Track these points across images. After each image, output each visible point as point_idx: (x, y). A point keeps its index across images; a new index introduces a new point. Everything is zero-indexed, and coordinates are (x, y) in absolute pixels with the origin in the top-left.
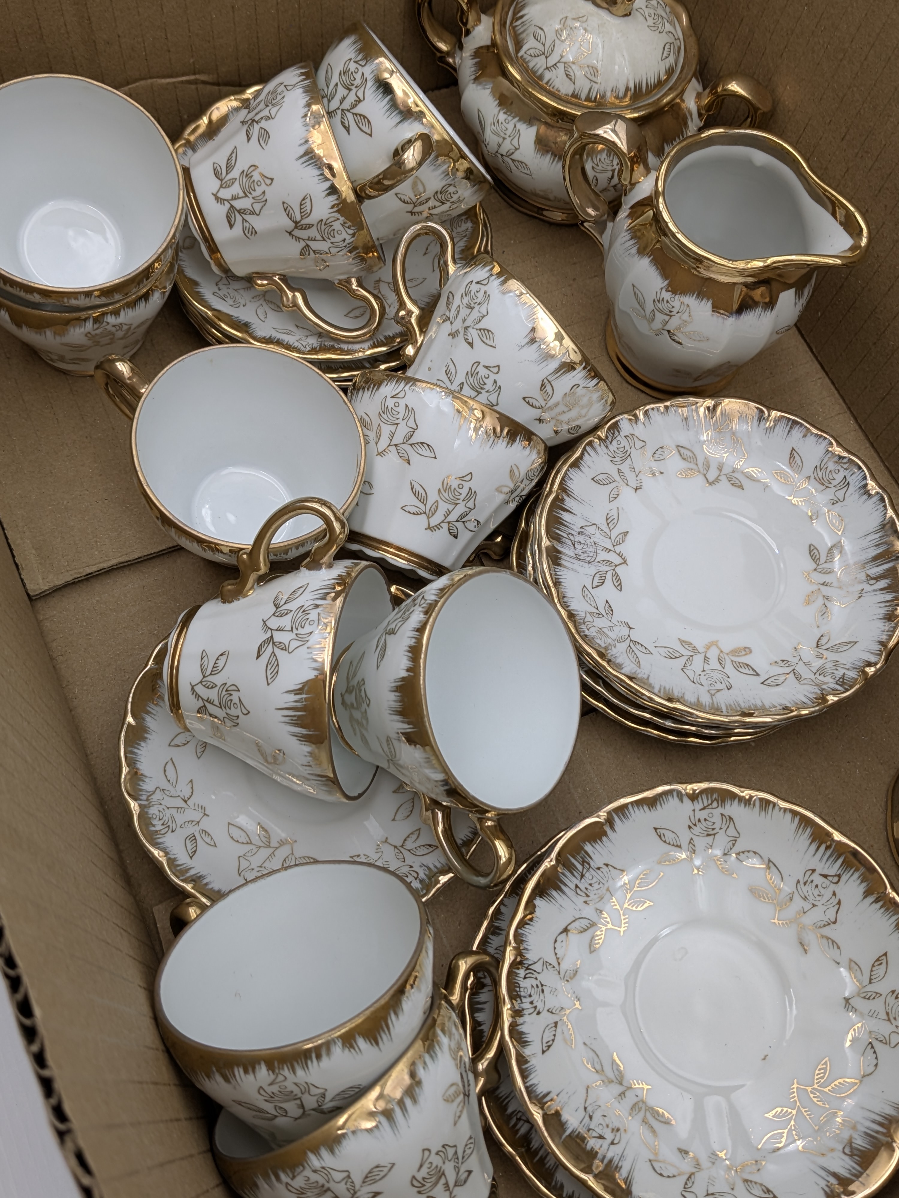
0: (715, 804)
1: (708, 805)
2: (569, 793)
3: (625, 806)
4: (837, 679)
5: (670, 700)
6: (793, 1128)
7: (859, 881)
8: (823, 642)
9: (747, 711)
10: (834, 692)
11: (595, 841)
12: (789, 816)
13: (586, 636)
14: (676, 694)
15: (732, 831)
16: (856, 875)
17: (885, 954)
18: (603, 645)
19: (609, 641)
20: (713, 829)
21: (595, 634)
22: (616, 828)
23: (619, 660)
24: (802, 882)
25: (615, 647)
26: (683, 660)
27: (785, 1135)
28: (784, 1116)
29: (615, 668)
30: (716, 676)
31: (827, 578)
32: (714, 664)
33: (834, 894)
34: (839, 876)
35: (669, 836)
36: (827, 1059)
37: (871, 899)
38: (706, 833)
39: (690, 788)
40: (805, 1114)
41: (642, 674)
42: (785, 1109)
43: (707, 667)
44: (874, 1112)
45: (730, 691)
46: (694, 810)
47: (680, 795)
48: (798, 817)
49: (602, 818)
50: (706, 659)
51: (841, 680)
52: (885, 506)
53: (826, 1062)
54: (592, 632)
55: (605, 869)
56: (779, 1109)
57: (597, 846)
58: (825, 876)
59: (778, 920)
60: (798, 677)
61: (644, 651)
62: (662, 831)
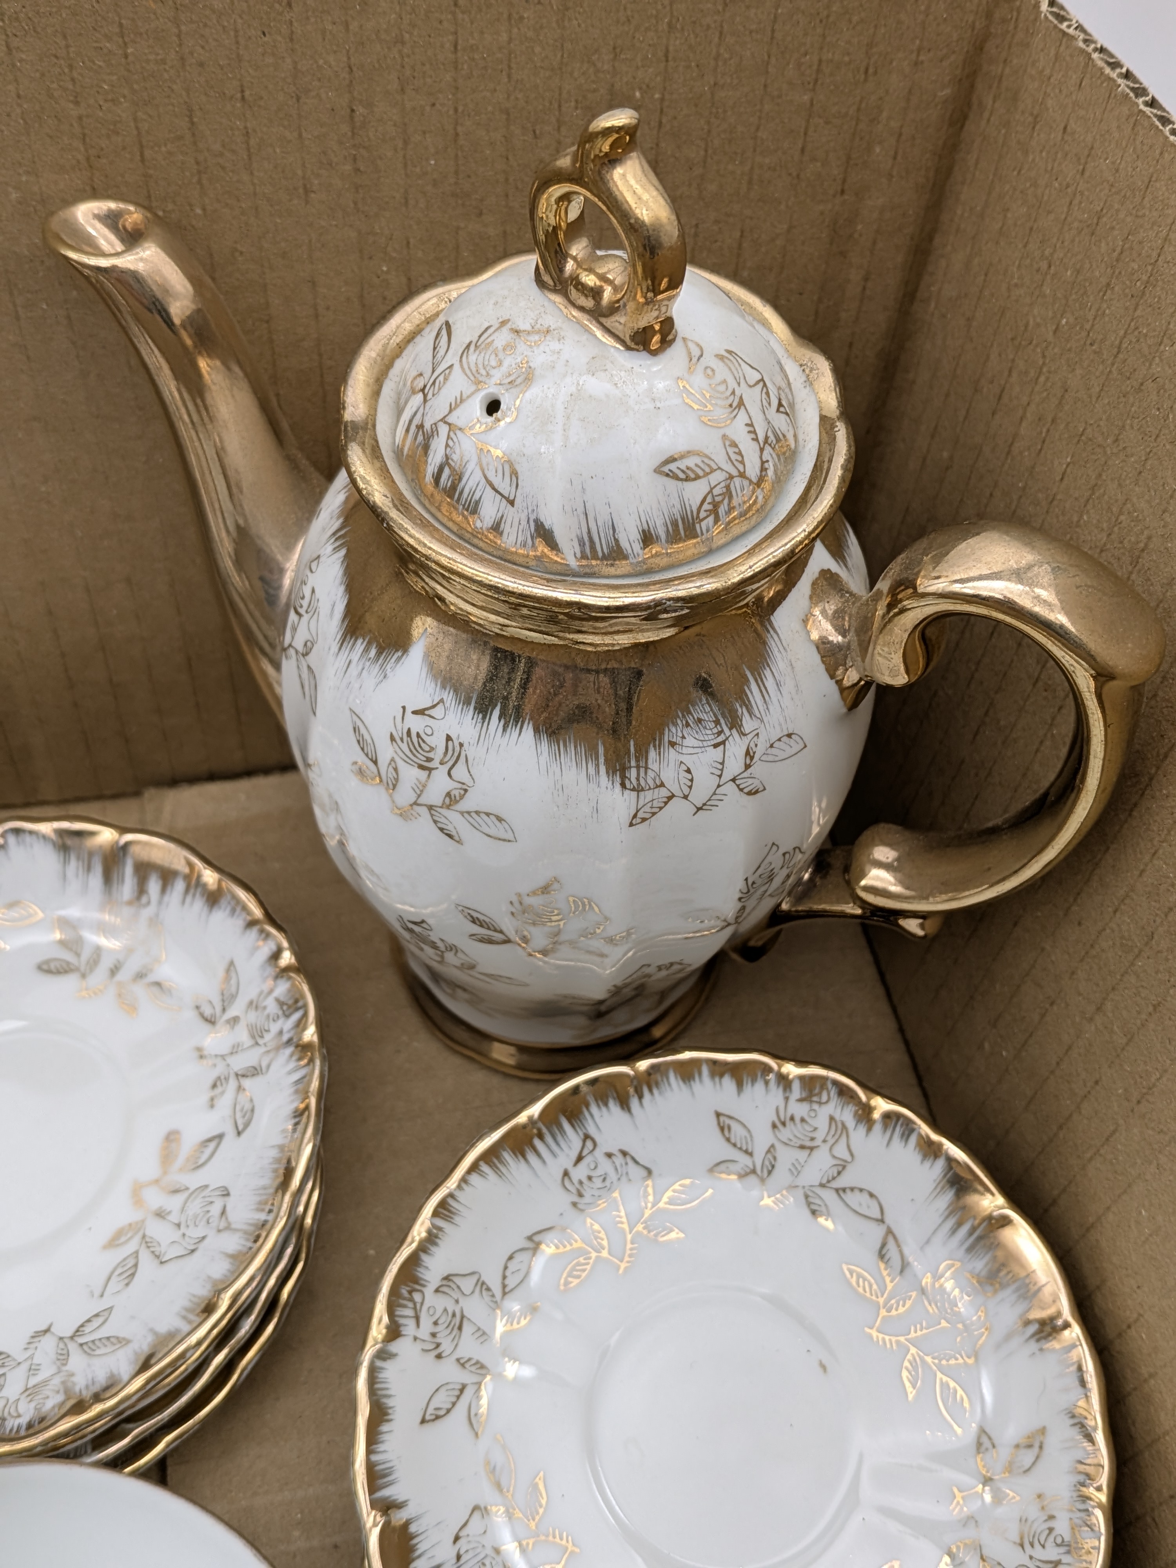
0: (417, 1297)
1: (415, 1308)
2: (295, 1556)
3: (370, 1467)
4: (280, 1013)
5: (209, 1309)
6: (936, 1361)
7: (604, 1109)
8: (208, 1012)
9: (281, 1179)
10: (301, 1025)
11: (412, 1549)
12: (474, 1178)
13: (30, 1426)
14: (203, 1291)
15: (467, 1285)
16: (594, 1109)
17: (718, 1115)
18: (60, 1398)
19: (56, 1381)
20: (454, 1315)
21: (33, 1405)
22: (401, 1498)
23: (101, 1378)
24: (576, 1199)
25: (72, 1375)
26: (145, 1257)
27: (945, 1379)
28: (915, 1368)
29: (114, 1391)
30: (195, 1207)
31: (106, 963)
32: (174, 1203)
33: (609, 1155)
34: (587, 1137)
35: (442, 1400)
36: (845, 1267)
37: (634, 1103)
38: (456, 1331)
39: (377, 1330)
40: (919, 1333)
41: (142, 1344)
42: (906, 1364)
43: (174, 1218)
44: (940, 1225)
45: (232, 1193)
46: (415, 1339)
47: (383, 1355)
48: (482, 1163)
49: (378, 1518)
50: (160, 1214)
51: (285, 1008)
52: (31, 832)
53: (849, 1270)
54: (27, 1412)
55: (463, 1544)
56: (905, 1374)
57: (421, 1548)
58: (580, 1158)
59: (622, 1261)
60: (254, 1072)
61: (100, 1320)
62: (430, 1410)
